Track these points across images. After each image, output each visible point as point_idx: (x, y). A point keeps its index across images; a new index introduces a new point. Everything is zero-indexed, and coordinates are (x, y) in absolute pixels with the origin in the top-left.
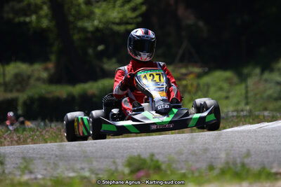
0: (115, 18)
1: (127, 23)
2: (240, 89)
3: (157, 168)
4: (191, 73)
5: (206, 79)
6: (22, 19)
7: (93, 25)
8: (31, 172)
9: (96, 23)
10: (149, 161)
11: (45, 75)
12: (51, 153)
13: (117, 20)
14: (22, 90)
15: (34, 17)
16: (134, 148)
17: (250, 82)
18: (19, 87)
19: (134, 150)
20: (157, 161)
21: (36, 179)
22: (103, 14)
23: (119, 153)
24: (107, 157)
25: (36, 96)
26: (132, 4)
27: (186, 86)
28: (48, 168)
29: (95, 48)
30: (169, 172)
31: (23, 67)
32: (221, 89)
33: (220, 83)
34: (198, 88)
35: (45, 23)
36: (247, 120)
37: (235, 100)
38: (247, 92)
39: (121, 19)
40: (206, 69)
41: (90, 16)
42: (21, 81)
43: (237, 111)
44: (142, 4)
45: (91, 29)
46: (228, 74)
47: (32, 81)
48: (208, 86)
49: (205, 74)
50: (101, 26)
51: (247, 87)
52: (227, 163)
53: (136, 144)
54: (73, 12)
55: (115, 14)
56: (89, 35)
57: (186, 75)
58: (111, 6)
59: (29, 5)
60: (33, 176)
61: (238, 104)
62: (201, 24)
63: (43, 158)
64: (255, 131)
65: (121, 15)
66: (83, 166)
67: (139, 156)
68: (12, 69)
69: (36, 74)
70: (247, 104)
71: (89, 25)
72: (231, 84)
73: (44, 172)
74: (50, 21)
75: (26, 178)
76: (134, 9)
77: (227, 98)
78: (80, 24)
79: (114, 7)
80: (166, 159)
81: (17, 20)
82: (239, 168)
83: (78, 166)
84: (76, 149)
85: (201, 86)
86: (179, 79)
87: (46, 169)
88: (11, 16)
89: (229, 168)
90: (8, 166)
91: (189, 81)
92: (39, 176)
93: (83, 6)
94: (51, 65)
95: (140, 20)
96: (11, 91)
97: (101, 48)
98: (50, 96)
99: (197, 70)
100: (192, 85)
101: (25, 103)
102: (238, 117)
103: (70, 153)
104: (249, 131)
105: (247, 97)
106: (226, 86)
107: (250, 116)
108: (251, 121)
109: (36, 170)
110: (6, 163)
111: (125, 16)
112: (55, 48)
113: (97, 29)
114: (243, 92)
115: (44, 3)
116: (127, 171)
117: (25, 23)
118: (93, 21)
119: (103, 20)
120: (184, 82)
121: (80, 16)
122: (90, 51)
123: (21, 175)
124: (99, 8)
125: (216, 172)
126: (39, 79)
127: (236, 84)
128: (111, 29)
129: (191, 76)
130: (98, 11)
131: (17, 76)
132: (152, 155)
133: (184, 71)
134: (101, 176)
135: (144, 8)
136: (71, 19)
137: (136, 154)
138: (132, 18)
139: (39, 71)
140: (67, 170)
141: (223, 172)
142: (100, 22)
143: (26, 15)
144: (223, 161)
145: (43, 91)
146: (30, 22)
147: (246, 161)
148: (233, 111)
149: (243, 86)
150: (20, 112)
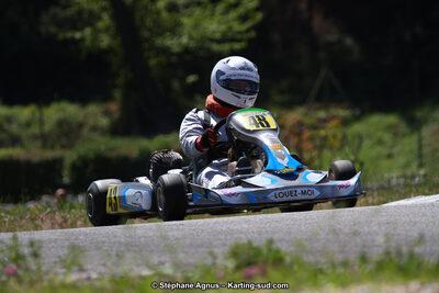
0: (214, 32)
1: (233, 40)
2: (409, 143)
3: (278, 261)
4: (333, 117)
5: (357, 128)
6: (69, 35)
7: (180, 44)
8: (82, 270)
9: (185, 40)
10: (265, 251)
11: (104, 122)
12: (113, 240)
13: (218, 36)
14: (69, 146)
15: (88, 31)
16: (241, 233)
17: (426, 131)
18: (64, 141)
19: (242, 236)
20: (278, 251)
21: (89, 279)
22: (196, 26)
23: (219, 239)
24: (200, 246)
25: (91, 155)
26: (241, 10)
27: (325, 139)
28: (109, 264)
29: (183, 79)
30: (296, 268)
31: (70, 110)
32: (380, 142)
33: (379, 134)
34: (344, 141)
35: (105, 41)
36: (420, 190)
37: (402, 160)
38: (420, 147)
39: (224, 34)
40: (357, 112)
41: (175, 29)
42: (68, 132)
43: (405, 177)
44: (257, 9)
45: (176, 49)
46: (392, 119)
47: (85, 132)
48: (360, 138)
49: (357, 119)
50: (192, 44)
51: (420, 140)
52: (388, 253)
53: (246, 226)
54: (149, 22)
55: (214, 27)
56: (174, 59)
57: (325, 121)
58: (207, 12)
59: (80, 12)
60: (84, 275)
61: (406, 166)
62: (349, 41)
63: (100, 248)
64: (432, 205)
65: (224, 27)
66: (163, 259)
67: (250, 243)
68: (55, 112)
69: (91, 122)
70: (421, 166)
71: (174, 43)
72: (396, 135)
73: (103, 269)
74: (114, 38)
75: (73, 277)
76: (244, 18)
77: (390, 156)
78: (159, 42)
79: (213, 15)
80: (292, 249)
81: (61, 36)
82: (405, 260)
83: (155, 260)
84: (151, 234)
85: (350, 137)
86: (314, 128)
87: (104, 265)
88: (53, 29)
89: (391, 260)
90: (46, 261)
91: (330, 130)
92: (94, 276)
93: (165, 15)
94: (114, 107)
95: (253, 34)
96: (53, 147)
97: (192, 79)
98: (113, 155)
99: (343, 113)
100: (335, 136)
101: (74, 167)
102: (406, 185)
103: (142, 240)
104: (424, 205)
105: (420, 156)
106: (387, 137)
107: (425, 184)
108: (427, 191)
109: (89, 267)
110: (44, 255)
111: (230, 28)
112: (120, 80)
113: (186, 51)
114: (415, 146)
115: (104, 9)
116: (231, 264)
117: (73, 41)
118: (180, 36)
119: (195, 36)
120: (322, 132)
121: (160, 29)
122: (176, 84)
123: (65, 274)
124: (189, 16)
125: (370, 267)
126: (94, 129)
127: (404, 135)
128: (209, 50)
129: (334, 123)
130: (187, 21)
131: (61, 123)
132: (271, 242)
133: (322, 114)
134: (190, 275)
135: (259, 16)
136: (146, 34)
137: (245, 241)
138: (240, 33)
139: (96, 115)
140: (138, 266)
141: (380, 266)
142: (191, 38)
143: (76, 28)
144: (381, 250)
145: (103, 148)
146: (82, 40)
147: (418, 250)
148: (398, 178)
149: (415, 138)
150: (66, 180)
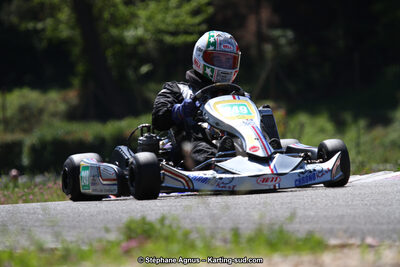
0: (169, 25)
1: (186, 33)
6: (30, 25)
7: (135, 36)
9: (140, 32)
11: (62, 107)
13: (171, 28)
14: (27, 131)
15: (49, 22)
18: (25, 126)
22: (150, 19)
26: (194, 4)
29: (137, 69)
31: (32, 96)
32: (322, 130)
33: (321, 123)
35: (65, 32)
39: (177, 26)
42: (28, 117)
44: (209, 4)
47: (45, 117)
48: (302, 125)
50: (147, 36)
54: (106, 15)
55: (169, 20)
65: (177, 20)
68: (16, 99)
69: (51, 108)
71: (131, 34)
74: (72, 28)
76: (195, 13)
78: (114, 31)
79: (167, 9)
81: (23, 27)
88: (14, 19)
94: (72, 95)
95: (204, 27)
96: (13, 131)
97: (145, 69)
98: (69, 138)
101: (34, 149)
106: (329, 126)
111: (183, 21)
112: (80, 68)
113: (140, 41)
114: (355, 135)
117: (36, 31)
118: (136, 28)
119: (150, 27)
122: (130, 73)
124: (144, 9)
126: (54, 115)
128: (161, 42)
130: (143, 14)
131: (23, 109)
135: (211, 10)
138: (192, 25)
139: (55, 100)
142: (146, 30)
143: (37, 19)
146: (43, 30)
150: (26, 161)
